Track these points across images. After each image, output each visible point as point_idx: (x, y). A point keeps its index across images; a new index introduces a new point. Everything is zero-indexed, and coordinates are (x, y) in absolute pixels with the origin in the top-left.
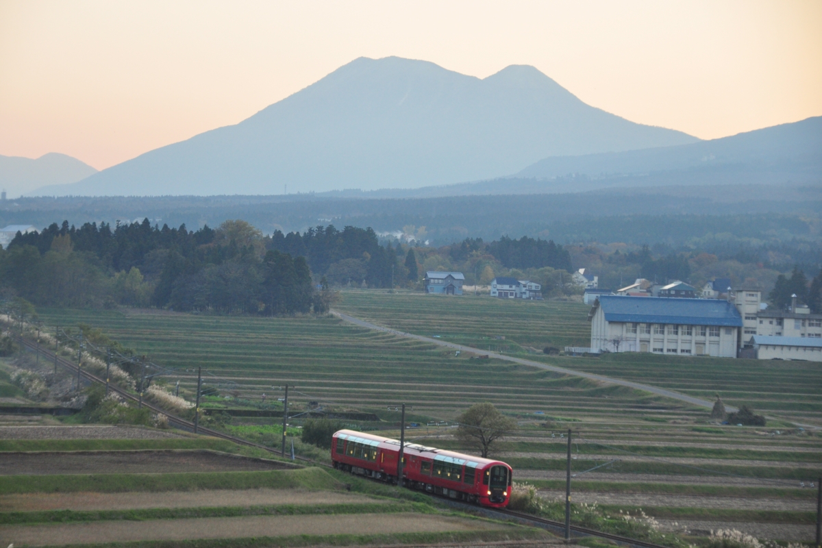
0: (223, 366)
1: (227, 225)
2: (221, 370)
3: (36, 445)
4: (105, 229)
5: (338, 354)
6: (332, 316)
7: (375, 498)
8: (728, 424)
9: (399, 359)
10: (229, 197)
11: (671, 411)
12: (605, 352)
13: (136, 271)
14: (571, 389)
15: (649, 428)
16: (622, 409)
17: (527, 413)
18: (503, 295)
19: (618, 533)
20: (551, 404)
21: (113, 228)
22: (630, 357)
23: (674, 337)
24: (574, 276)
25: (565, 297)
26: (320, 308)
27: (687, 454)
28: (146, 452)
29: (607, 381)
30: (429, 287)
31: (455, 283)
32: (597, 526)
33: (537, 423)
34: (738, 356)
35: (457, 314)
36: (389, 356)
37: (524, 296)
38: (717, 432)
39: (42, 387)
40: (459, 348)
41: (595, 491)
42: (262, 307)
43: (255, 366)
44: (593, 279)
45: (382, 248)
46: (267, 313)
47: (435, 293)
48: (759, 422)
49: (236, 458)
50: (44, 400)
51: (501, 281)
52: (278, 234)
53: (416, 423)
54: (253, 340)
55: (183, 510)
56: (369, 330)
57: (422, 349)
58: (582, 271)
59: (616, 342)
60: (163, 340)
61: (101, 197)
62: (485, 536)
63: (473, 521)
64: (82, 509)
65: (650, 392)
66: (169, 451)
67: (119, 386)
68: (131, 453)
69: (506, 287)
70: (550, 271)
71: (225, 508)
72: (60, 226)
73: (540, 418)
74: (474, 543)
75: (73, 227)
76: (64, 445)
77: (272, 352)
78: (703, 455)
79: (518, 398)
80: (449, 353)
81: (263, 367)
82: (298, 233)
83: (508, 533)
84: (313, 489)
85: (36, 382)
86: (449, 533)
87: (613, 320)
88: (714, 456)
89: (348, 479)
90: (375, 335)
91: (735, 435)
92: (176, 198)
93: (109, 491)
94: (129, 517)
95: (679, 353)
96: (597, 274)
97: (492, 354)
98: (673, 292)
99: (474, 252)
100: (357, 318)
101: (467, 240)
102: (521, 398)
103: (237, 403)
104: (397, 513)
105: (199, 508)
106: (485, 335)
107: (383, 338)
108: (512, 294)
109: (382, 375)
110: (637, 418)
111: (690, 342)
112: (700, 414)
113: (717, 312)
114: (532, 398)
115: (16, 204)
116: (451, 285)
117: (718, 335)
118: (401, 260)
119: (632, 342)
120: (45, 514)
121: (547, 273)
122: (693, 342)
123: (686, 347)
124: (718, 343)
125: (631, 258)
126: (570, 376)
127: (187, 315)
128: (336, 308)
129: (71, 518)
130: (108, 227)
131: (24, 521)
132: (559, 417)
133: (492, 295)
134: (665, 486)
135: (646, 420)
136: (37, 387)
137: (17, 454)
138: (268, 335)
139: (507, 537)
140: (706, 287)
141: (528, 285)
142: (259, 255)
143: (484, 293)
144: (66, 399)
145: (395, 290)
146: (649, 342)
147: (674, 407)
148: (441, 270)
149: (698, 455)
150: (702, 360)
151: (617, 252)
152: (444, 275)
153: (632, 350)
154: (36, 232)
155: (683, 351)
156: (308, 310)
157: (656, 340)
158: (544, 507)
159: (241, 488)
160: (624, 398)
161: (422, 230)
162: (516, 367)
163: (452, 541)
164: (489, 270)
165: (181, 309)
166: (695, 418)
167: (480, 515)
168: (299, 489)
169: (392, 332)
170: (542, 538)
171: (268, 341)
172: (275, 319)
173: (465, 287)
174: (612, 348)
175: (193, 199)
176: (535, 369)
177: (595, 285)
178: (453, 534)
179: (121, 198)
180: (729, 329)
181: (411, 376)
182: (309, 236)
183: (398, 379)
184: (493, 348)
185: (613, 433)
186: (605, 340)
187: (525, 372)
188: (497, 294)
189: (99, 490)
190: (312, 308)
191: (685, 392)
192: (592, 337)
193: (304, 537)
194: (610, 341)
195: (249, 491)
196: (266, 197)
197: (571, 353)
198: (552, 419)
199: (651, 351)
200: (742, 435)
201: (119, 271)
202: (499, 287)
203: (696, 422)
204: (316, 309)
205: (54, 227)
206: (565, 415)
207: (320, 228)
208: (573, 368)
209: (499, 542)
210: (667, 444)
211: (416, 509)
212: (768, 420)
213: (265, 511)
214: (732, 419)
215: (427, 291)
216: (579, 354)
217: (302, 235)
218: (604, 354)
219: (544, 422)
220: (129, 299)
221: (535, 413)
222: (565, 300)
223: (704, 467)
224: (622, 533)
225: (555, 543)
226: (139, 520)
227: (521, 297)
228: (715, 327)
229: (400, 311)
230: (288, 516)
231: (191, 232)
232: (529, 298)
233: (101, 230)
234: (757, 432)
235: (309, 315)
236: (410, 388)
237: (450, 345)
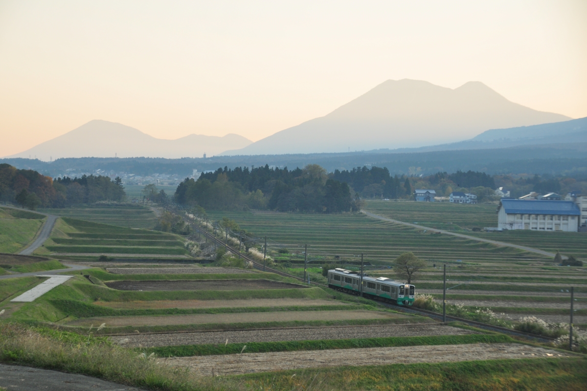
0: (298, 239)
1: (308, 167)
2: (297, 241)
3: (176, 277)
4: (246, 170)
5: (361, 232)
6: (361, 213)
7: (345, 303)
8: (562, 265)
9: (392, 235)
10: (319, 154)
11: (534, 259)
12: (505, 230)
13: (260, 191)
14: (482, 249)
15: (518, 268)
16: (505, 259)
17: (453, 261)
18: (456, 201)
19: (474, 320)
20: (469, 256)
21: (250, 170)
22: (519, 232)
23: (551, 221)
24: (496, 191)
25: (490, 202)
26: (355, 209)
27: (534, 281)
28: (232, 280)
29: (502, 244)
30: (416, 198)
31: (430, 196)
32: (463, 316)
33: (456, 266)
34: (579, 230)
35: (430, 211)
36: (387, 233)
37: (468, 202)
38: (555, 270)
39: (198, 249)
40: (426, 228)
41: (477, 300)
42: (325, 209)
43: (314, 239)
44: (506, 193)
45: (392, 177)
46: (327, 212)
47: (419, 201)
48: (579, 264)
49: (278, 283)
50: (198, 256)
51: (455, 194)
52: (337, 171)
53: (390, 266)
54: (317, 226)
55: (238, 309)
56: (380, 220)
57: (406, 229)
58: (501, 188)
59: (511, 224)
60: (270, 226)
61: (254, 156)
62: (397, 321)
63: (393, 314)
64: (184, 308)
65: (524, 250)
66: (245, 280)
67: (236, 249)
68: (225, 281)
69: (458, 197)
70: (482, 188)
71: (261, 307)
72: (223, 169)
73: (459, 263)
74: (390, 325)
75: (230, 169)
76: (190, 277)
77: (325, 232)
78: (542, 281)
79: (452, 254)
80: (420, 231)
81: (319, 239)
82: (347, 171)
83: (409, 320)
84: (314, 298)
85: (195, 246)
86: (376, 320)
87: (509, 213)
88: (548, 282)
89: (335, 293)
90: (383, 223)
91: (565, 271)
92: (291, 155)
93: (204, 299)
94: (208, 312)
95: (546, 230)
96: (509, 190)
97: (443, 232)
98: (549, 199)
99: (442, 179)
100: (375, 214)
101: (439, 173)
102: (454, 254)
103: (297, 257)
104: (354, 310)
105: (247, 308)
106: (442, 222)
107: (387, 224)
108: (461, 201)
109: (381, 243)
110: (512, 263)
111: (552, 224)
112: (548, 261)
113: (567, 208)
114: (460, 254)
115: (211, 160)
116: (428, 196)
117: (567, 220)
118: (402, 184)
119: (520, 224)
120: (164, 310)
121: (481, 189)
122: (554, 224)
123: (550, 226)
124: (567, 224)
125: (529, 181)
126: (483, 242)
127: (286, 214)
128: (363, 209)
129: (178, 313)
130: (247, 169)
131: (153, 314)
132: (469, 263)
133: (450, 201)
134: (515, 297)
135: (517, 264)
136: (196, 249)
137: (165, 281)
138: (326, 224)
139: (409, 322)
140: (567, 196)
141: (470, 196)
142: (324, 182)
143: (446, 200)
144: (208, 255)
145: (398, 199)
146: (529, 224)
147: (535, 257)
148: (424, 189)
149: (540, 281)
150: (559, 233)
151: (521, 178)
152: (424, 192)
153: (520, 228)
154: (211, 172)
155: (548, 229)
156: (349, 211)
157: (533, 223)
158: (438, 306)
159: (275, 298)
160: (510, 253)
161: (419, 169)
162: (455, 238)
163: (378, 324)
164: (450, 189)
165: (283, 211)
166: (544, 262)
167: (401, 312)
168: (307, 298)
169: (392, 221)
170: (428, 322)
171: (325, 226)
172: (331, 215)
173: (436, 198)
174: (509, 228)
175: (300, 155)
176: (464, 239)
177: (509, 196)
178: (379, 320)
179: (263, 156)
180: (573, 216)
181: (398, 243)
182: (353, 173)
183: (390, 245)
184: (445, 228)
185: (497, 271)
186: (506, 223)
187: (459, 241)
188: (453, 201)
189: (199, 299)
190: (351, 209)
191: (544, 250)
192: (499, 222)
193: (296, 322)
194: (508, 224)
195: (279, 299)
196: (338, 154)
197: (487, 231)
198: (465, 264)
199: (531, 229)
200: (568, 271)
201: (251, 191)
202: (454, 197)
203: (545, 265)
204: (353, 210)
205: (220, 170)
206: (473, 262)
207: (359, 168)
208: (487, 238)
209: (404, 324)
210: (522, 276)
211: (365, 308)
212: (585, 263)
213: (282, 309)
214: (565, 263)
215: (416, 200)
216: (491, 231)
217: (349, 172)
218: (505, 231)
219: (460, 265)
220: (256, 206)
221: (457, 261)
222: (490, 203)
223: (540, 287)
224: (476, 320)
225: (435, 325)
226: (213, 314)
227: (466, 202)
228: (565, 215)
229: (399, 210)
230: (295, 312)
231: (290, 171)
232: (471, 203)
233: (244, 171)
234: (577, 269)
235: (349, 213)
236: (395, 249)
237: (422, 227)
